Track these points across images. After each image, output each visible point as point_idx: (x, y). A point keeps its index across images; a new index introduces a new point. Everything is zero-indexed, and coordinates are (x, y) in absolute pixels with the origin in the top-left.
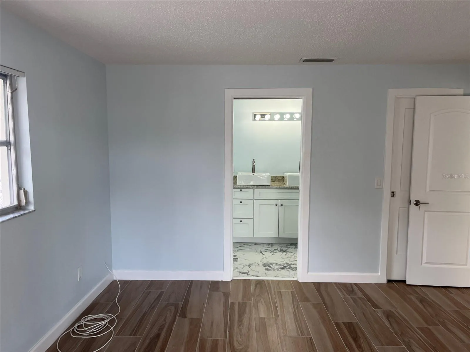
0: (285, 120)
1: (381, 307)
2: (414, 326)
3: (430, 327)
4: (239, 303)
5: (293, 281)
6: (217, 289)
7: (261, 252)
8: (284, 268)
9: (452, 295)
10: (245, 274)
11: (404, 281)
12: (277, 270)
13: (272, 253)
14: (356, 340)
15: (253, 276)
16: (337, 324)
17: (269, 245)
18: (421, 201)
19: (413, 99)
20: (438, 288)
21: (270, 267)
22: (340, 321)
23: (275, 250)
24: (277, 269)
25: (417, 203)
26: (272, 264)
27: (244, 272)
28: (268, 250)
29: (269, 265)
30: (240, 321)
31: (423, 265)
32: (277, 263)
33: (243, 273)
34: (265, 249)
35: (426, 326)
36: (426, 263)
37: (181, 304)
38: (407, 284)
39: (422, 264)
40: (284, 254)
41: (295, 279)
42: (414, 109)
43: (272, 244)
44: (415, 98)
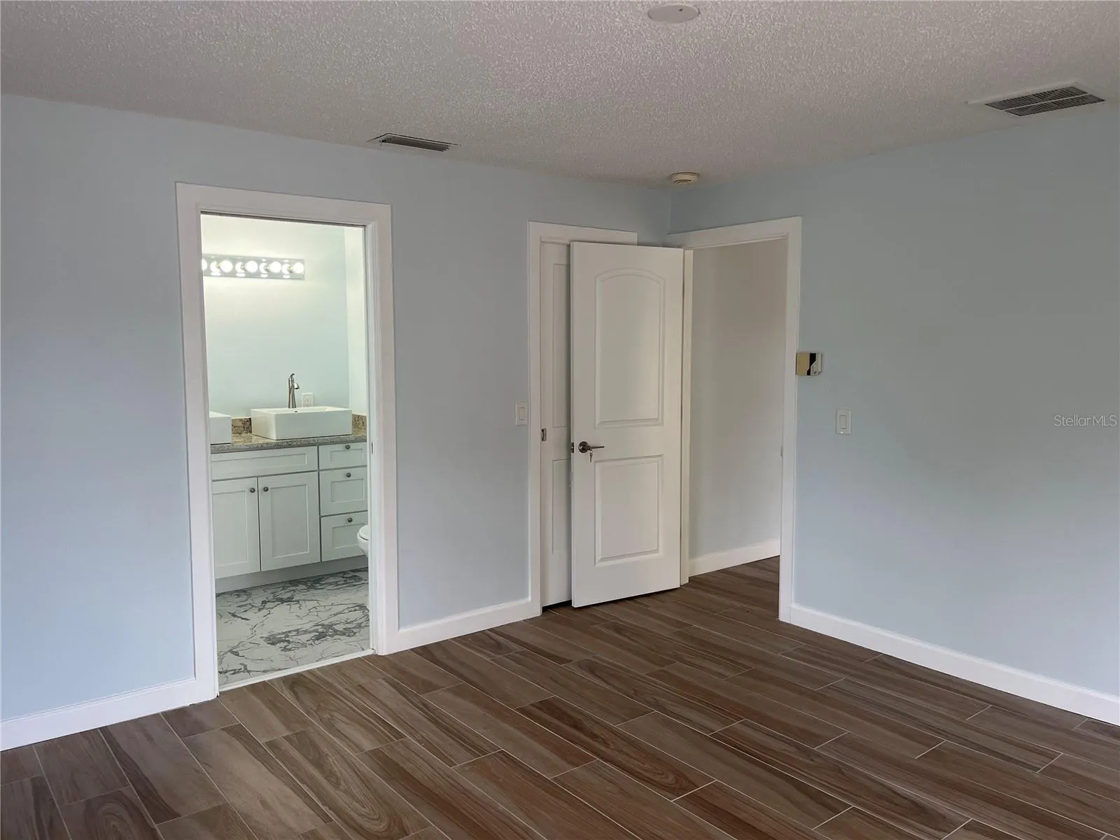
0: (263, 278)
1: (568, 658)
2: (643, 675)
3: (665, 668)
4: (286, 738)
5: (368, 658)
6: (200, 728)
7: (234, 615)
8: (321, 636)
9: (649, 609)
10: (238, 672)
11: (568, 604)
12: (311, 644)
13: (265, 612)
14: (577, 726)
15: (264, 671)
16: (522, 710)
17: (239, 596)
18: (590, 443)
19: (565, 247)
20: (622, 603)
21: (288, 641)
22: (526, 705)
23: (264, 602)
24: (309, 642)
25: (584, 447)
26: (287, 634)
27: (235, 670)
28: (247, 608)
29: (281, 638)
30: (330, 775)
31: (597, 565)
32: (297, 630)
33: (233, 672)
34: (238, 607)
35: (658, 668)
36: (603, 560)
37: (130, 791)
38: (575, 607)
39: (595, 563)
40: (295, 607)
41: (369, 652)
42: (568, 266)
43: (244, 591)
44: (569, 246)
